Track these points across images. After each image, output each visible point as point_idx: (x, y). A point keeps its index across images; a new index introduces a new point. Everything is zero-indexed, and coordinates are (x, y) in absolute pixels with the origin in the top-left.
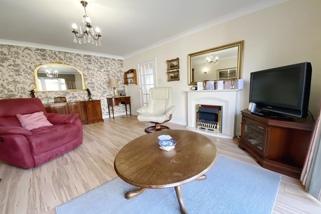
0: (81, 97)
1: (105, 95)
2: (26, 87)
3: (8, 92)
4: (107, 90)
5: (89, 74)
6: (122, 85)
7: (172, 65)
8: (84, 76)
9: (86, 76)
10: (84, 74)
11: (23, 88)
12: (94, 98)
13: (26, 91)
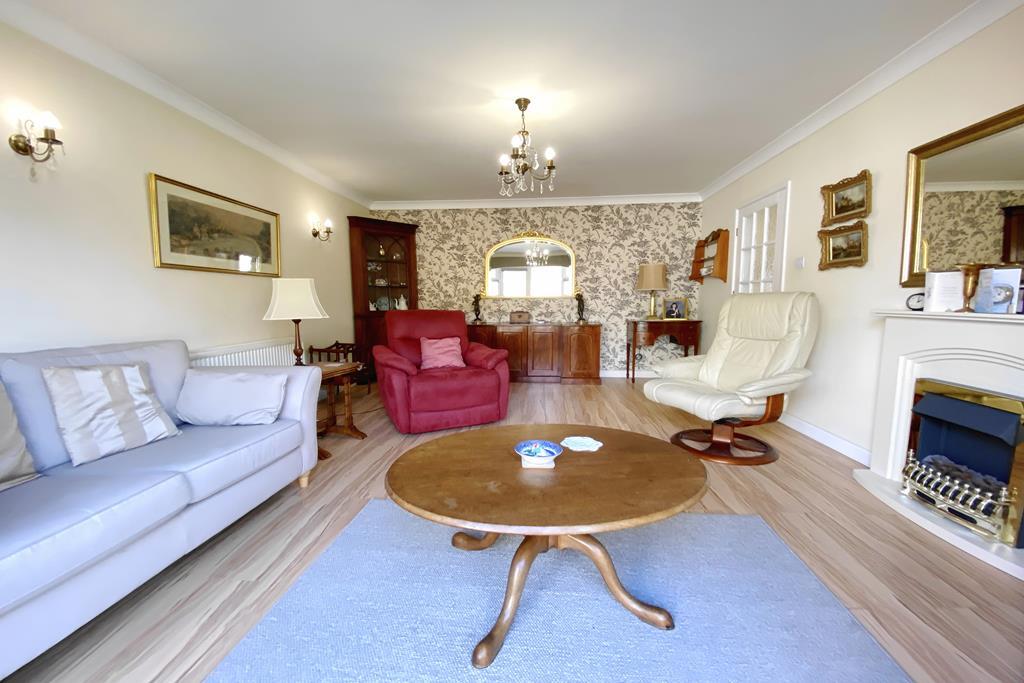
0: (563, 313)
1: (624, 313)
2: (471, 288)
3: (445, 297)
4: (632, 298)
5: (590, 257)
6: (682, 282)
7: (844, 204)
8: (576, 261)
9: (582, 260)
10: (577, 256)
11: (466, 291)
12: (592, 319)
13: (469, 297)
